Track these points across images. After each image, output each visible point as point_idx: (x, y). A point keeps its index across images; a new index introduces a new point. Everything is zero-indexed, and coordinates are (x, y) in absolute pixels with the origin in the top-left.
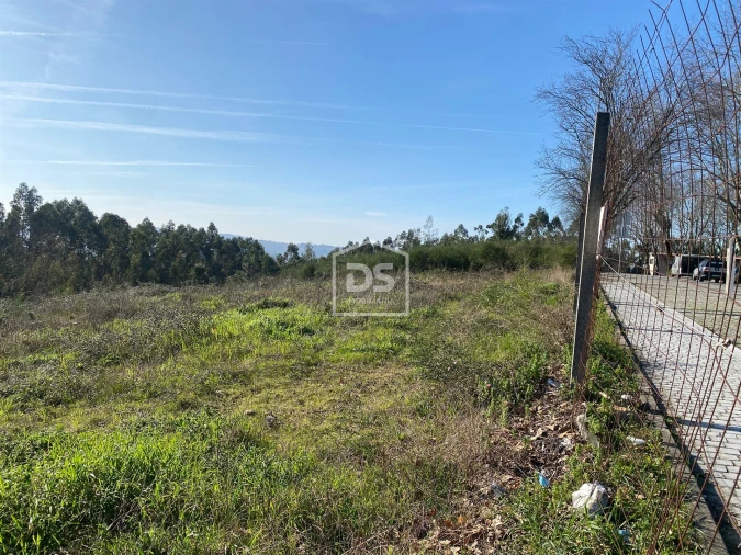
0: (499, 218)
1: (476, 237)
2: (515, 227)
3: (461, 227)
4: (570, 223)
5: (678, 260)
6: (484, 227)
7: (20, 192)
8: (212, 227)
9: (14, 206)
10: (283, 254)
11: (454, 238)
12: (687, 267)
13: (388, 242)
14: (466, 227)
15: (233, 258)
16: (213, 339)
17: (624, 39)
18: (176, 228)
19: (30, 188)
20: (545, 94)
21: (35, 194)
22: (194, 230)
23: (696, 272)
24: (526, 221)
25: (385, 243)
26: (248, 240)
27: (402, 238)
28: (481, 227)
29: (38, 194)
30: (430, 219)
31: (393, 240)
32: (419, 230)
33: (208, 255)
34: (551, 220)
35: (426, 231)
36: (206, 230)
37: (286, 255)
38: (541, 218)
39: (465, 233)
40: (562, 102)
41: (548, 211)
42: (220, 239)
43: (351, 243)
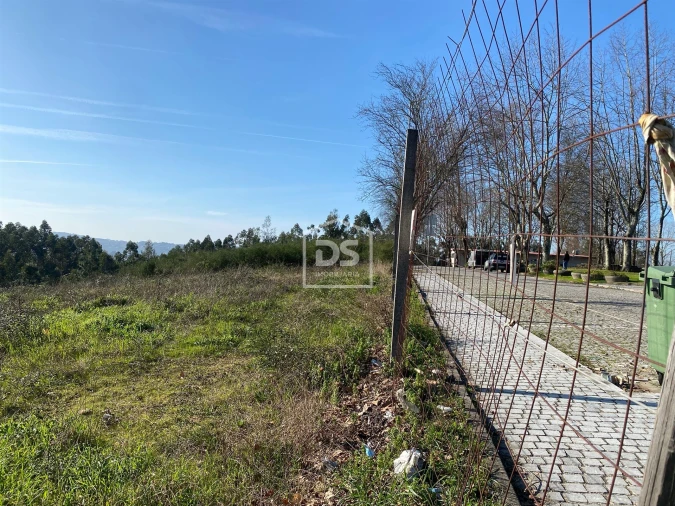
0: (329, 219)
1: (310, 236)
2: (343, 227)
3: (297, 226)
4: (388, 223)
5: (473, 253)
6: (317, 227)
8: (45, 225)
10: (122, 252)
11: (291, 236)
12: (480, 260)
13: (229, 239)
14: (301, 227)
15: (68, 256)
16: (44, 340)
17: (428, 69)
20: (366, 111)
22: (24, 228)
23: (487, 264)
24: (352, 223)
25: (226, 241)
26: (84, 238)
27: (242, 236)
28: (313, 226)
30: (268, 219)
31: (234, 238)
32: (258, 229)
33: (41, 253)
34: (372, 221)
35: (265, 230)
36: (38, 228)
37: (125, 252)
38: (364, 219)
39: (301, 231)
40: (380, 119)
41: (369, 213)
42: (54, 238)
43: (192, 241)
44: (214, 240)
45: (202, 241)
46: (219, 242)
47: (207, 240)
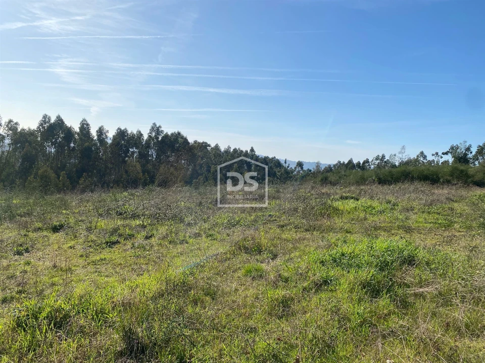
0: (452, 147)
1: (433, 161)
2: (465, 154)
3: (422, 153)
6: (440, 154)
7: (153, 128)
8: (252, 150)
9: (149, 136)
10: (293, 168)
11: (416, 160)
13: (367, 161)
14: (425, 153)
18: (232, 150)
19: (158, 126)
21: (160, 129)
22: (242, 151)
24: (474, 150)
25: (364, 163)
26: (272, 158)
27: (377, 159)
28: (437, 154)
29: (162, 129)
30: (403, 148)
31: (370, 161)
32: (395, 155)
35: (400, 156)
36: (249, 151)
37: (295, 168)
39: (425, 157)
42: (257, 157)
43: (340, 162)
44: (355, 162)
45: (346, 162)
46: (359, 163)
47: (350, 162)
